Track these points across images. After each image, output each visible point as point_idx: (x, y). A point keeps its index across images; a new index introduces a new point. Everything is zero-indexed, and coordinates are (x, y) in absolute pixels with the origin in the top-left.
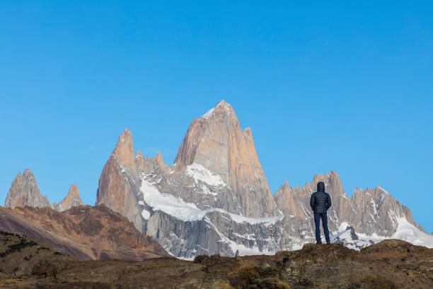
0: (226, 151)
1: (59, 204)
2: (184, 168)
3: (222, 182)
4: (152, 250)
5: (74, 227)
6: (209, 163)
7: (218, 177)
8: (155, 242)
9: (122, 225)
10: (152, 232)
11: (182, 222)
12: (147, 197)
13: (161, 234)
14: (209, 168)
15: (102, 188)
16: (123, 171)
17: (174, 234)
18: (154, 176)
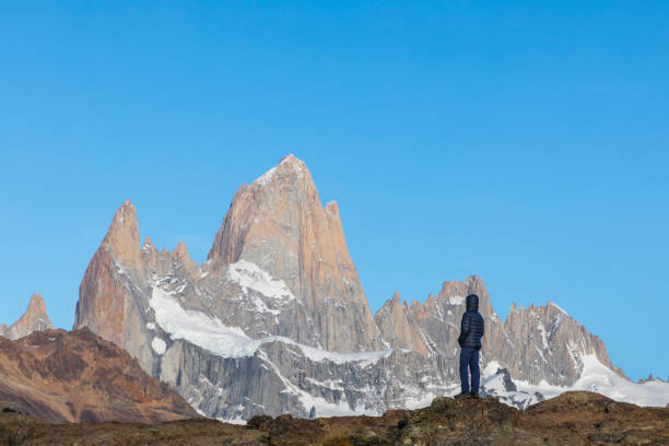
0: (295, 240)
1: (11, 327)
2: (224, 268)
3: (288, 293)
4: (169, 406)
5: (37, 366)
6: (266, 259)
7: (282, 283)
8: (174, 392)
9: (119, 364)
10: (168, 375)
11: (219, 358)
12: (160, 316)
13: (185, 379)
14: (267, 268)
15: (86, 301)
16: (121, 272)
17: (206, 379)
18: (173, 281)
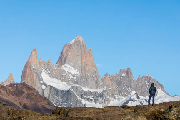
0: (80, 59)
1: (4, 82)
2: (61, 66)
3: (78, 73)
4: (47, 103)
5: (11, 93)
6: (72, 64)
7: (77, 70)
8: (48, 100)
9: (33, 92)
10: (46, 95)
11: (60, 90)
12: (44, 79)
13: (51, 96)
14: (72, 66)
15: (24, 75)
16: (33, 67)
17: (56, 96)
18: (47, 70)
